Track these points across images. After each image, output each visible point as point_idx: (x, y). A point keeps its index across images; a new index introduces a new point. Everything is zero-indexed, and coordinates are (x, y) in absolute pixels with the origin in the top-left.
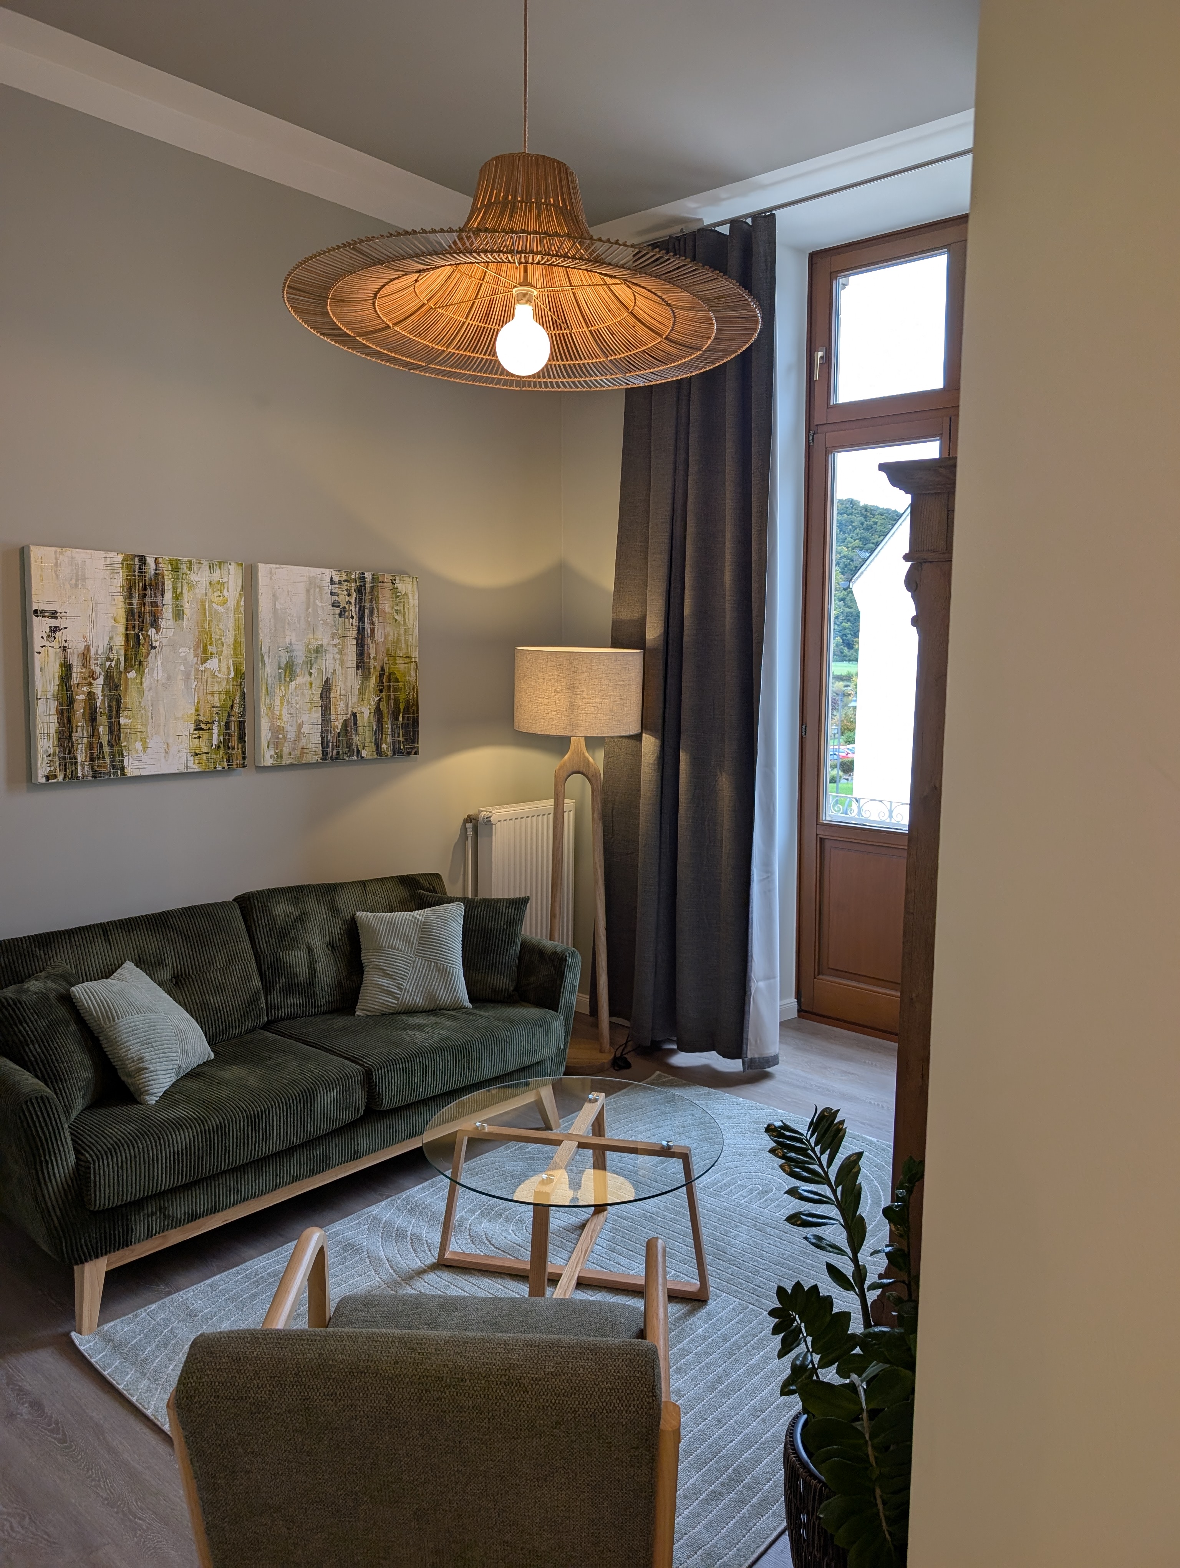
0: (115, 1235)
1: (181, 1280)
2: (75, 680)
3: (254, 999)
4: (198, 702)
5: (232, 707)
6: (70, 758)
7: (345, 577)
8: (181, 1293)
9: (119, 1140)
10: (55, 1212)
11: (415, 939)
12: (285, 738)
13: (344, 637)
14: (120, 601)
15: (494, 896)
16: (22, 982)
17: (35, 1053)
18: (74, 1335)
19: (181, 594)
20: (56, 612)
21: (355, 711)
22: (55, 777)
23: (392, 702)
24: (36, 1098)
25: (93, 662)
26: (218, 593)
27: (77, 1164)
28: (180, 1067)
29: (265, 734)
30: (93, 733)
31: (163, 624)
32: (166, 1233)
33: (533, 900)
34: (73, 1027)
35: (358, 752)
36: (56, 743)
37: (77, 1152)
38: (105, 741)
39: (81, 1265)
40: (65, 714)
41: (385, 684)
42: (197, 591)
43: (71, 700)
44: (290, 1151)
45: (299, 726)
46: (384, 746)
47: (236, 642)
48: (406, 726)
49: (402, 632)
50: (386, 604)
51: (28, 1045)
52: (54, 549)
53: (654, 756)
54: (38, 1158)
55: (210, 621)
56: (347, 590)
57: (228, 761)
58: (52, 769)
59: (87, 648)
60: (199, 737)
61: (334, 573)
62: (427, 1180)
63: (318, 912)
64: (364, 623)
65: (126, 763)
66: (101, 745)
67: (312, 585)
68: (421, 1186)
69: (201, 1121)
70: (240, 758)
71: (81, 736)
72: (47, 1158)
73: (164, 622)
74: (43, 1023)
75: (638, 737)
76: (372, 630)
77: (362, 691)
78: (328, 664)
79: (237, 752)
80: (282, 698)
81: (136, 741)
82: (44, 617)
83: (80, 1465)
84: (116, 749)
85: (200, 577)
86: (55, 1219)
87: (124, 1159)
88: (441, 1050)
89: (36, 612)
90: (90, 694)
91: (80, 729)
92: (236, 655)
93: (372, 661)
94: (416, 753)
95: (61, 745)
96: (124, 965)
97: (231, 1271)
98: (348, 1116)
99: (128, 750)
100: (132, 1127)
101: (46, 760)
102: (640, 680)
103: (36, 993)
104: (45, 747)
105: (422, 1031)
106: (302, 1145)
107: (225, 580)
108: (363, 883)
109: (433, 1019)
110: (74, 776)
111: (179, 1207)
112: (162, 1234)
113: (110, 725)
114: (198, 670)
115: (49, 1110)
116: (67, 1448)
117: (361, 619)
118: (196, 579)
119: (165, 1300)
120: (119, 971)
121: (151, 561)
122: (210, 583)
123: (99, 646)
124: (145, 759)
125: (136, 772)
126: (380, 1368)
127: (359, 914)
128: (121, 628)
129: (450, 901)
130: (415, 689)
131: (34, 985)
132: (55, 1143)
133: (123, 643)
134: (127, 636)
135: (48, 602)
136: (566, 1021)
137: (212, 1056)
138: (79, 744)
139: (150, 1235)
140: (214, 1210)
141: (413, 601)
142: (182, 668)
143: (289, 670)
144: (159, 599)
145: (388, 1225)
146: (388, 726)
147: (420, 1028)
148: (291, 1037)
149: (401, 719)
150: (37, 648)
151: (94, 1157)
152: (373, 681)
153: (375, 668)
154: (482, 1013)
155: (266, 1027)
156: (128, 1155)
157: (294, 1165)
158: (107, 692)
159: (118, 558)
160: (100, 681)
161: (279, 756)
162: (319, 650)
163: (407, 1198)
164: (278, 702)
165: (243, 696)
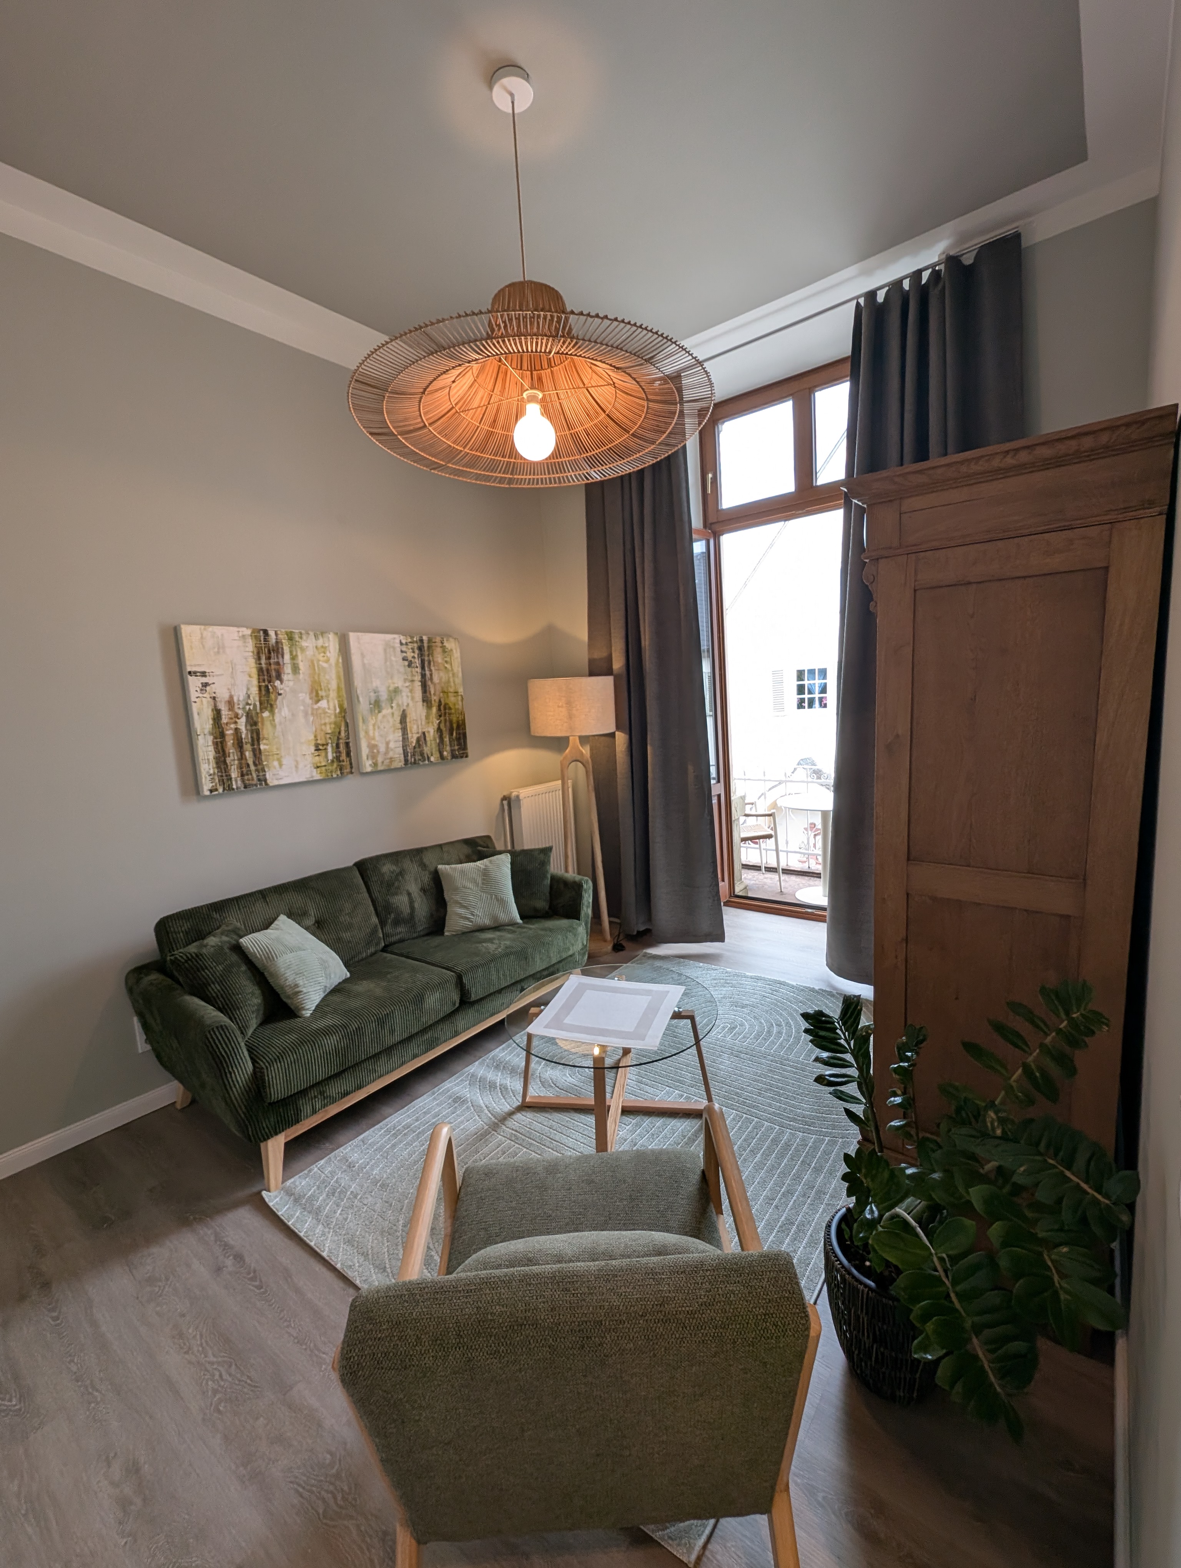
0: (288, 1116)
1: (341, 1138)
2: (224, 720)
3: (374, 931)
4: (316, 731)
5: (339, 733)
6: (226, 776)
7: (409, 640)
8: (341, 1149)
9: (284, 1048)
10: (241, 1109)
11: (480, 881)
12: (378, 752)
13: (413, 681)
14: (252, 662)
15: (526, 847)
16: (203, 939)
17: (216, 990)
18: (264, 1193)
19: (296, 655)
20: (205, 672)
21: (424, 730)
22: (216, 790)
23: (448, 724)
24: (217, 1028)
25: (236, 706)
26: (322, 654)
27: (254, 1070)
28: (326, 987)
29: (365, 751)
30: (242, 757)
31: (285, 677)
32: (326, 1108)
33: (554, 848)
34: (244, 968)
35: (429, 758)
36: (215, 766)
37: (254, 1062)
38: (250, 762)
39: (265, 1143)
40: (219, 744)
41: (443, 711)
42: (308, 653)
43: (222, 735)
44: (410, 1038)
45: (387, 743)
46: (445, 753)
47: (339, 688)
48: (458, 739)
49: (451, 675)
50: (439, 657)
51: (210, 985)
52: (199, 627)
53: (625, 746)
54: (222, 1071)
55: (319, 675)
56: (412, 649)
57: (341, 770)
58: (214, 784)
59: (231, 697)
60: (319, 755)
61: (402, 637)
62: (504, 1043)
63: (412, 868)
64: (425, 670)
65: (268, 776)
66: (248, 765)
67: (388, 646)
68: (501, 1047)
69: (345, 1027)
70: (349, 767)
71: (233, 759)
72: (230, 1069)
73: (286, 676)
74: (220, 968)
75: (612, 735)
76: (431, 675)
77: (427, 717)
78: (404, 699)
79: (346, 763)
80: (374, 725)
81: (273, 760)
82: (196, 676)
83: (274, 1308)
84: (260, 767)
85: (308, 643)
86: (241, 1112)
87: (289, 1063)
88: (507, 955)
89: (190, 673)
90: (237, 729)
91: (231, 755)
92: (339, 696)
93: (432, 696)
94: (467, 757)
95: (218, 767)
96: (279, 918)
97: (376, 1127)
98: (448, 1009)
99: (269, 767)
100: (293, 1037)
101: (209, 778)
102: (613, 695)
103: (213, 946)
104: (207, 770)
105: (493, 943)
106: (417, 1034)
107: (327, 645)
108: (440, 846)
109: (498, 933)
110: (230, 788)
111: (333, 1089)
112: (323, 1110)
113: (254, 750)
114: (313, 709)
115: (228, 1035)
116: (264, 1293)
117: (423, 668)
118: (307, 645)
119: (330, 1156)
120: (276, 922)
121: (272, 633)
122: (316, 647)
123: (240, 695)
124: (282, 773)
125: (276, 783)
126: (538, 1317)
127: (440, 867)
128: (255, 682)
129: (500, 853)
130: (462, 713)
131: (212, 941)
132: (235, 1058)
133: (257, 692)
134: (260, 687)
135: (198, 665)
136: (586, 924)
137: (348, 975)
138: (231, 765)
139: (314, 1112)
140: (360, 1087)
141: (457, 654)
142: (302, 708)
143: (377, 705)
144: (281, 660)
145: (482, 1080)
146: (447, 740)
147: (491, 940)
148: (401, 955)
149: (454, 734)
150: (193, 699)
151: (267, 1064)
152: (434, 710)
153: (435, 700)
154: (531, 926)
155: (384, 949)
156: (292, 1059)
157: (413, 1048)
158: (249, 727)
159: (248, 632)
160: (243, 720)
161: (375, 764)
162: (396, 691)
163: (493, 1058)
164: (371, 727)
165: (347, 725)
